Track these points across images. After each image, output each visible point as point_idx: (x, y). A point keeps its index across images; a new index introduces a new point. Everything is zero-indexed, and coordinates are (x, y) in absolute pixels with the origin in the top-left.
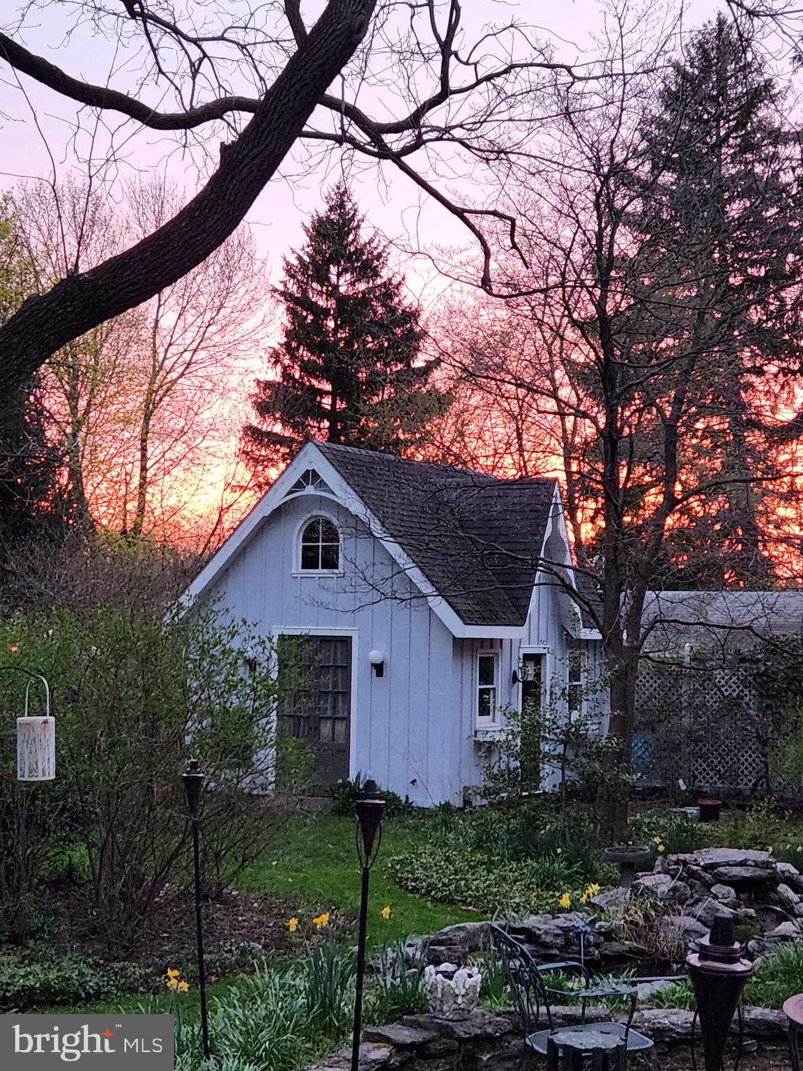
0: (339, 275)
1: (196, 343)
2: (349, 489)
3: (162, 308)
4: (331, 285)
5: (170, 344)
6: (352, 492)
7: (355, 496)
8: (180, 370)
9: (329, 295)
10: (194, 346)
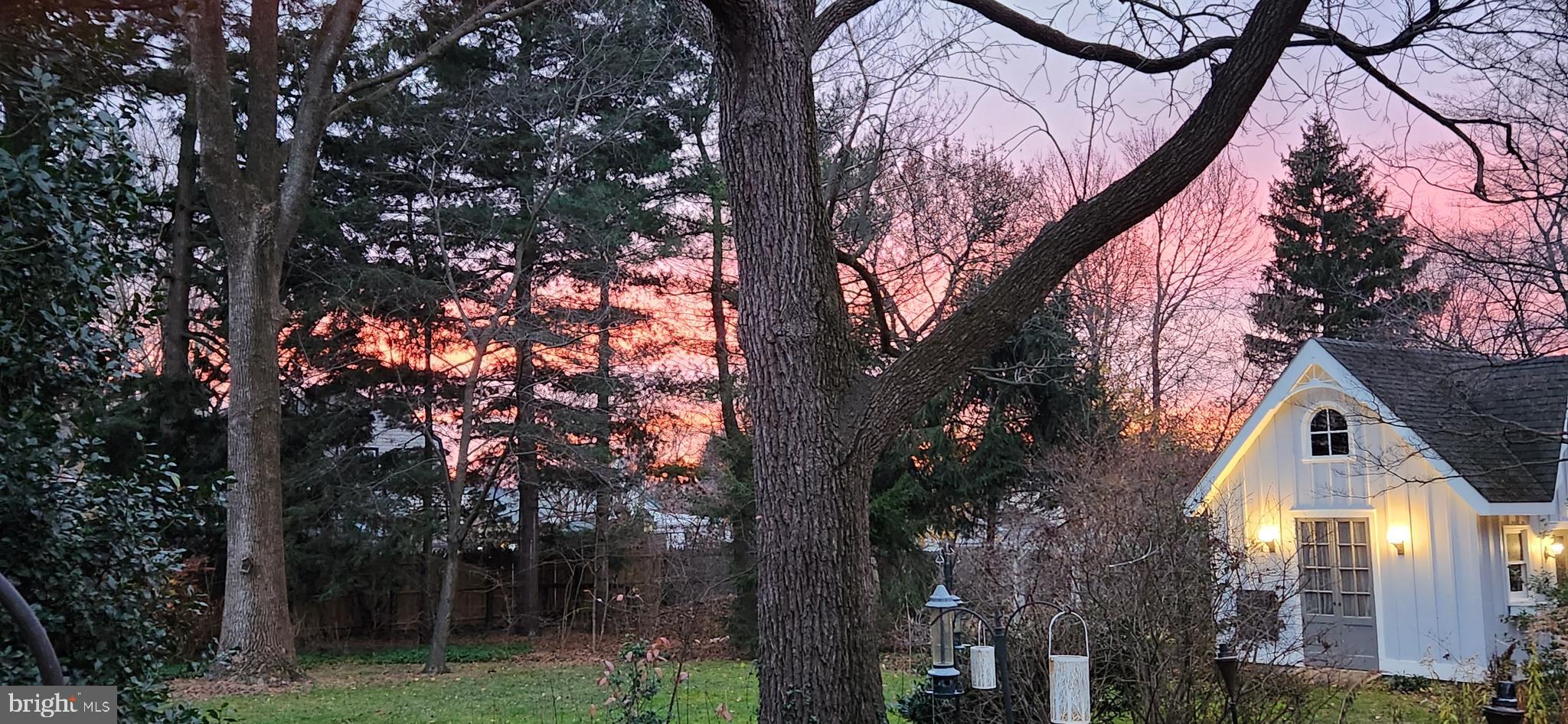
0: (1322, 197)
1: (1194, 271)
2: (1354, 379)
3: (1162, 244)
4: (1315, 206)
5: (1172, 272)
6: (1357, 381)
7: (1360, 385)
8: (1182, 295)
9: (1314, 215)
10: (1193, 273)
